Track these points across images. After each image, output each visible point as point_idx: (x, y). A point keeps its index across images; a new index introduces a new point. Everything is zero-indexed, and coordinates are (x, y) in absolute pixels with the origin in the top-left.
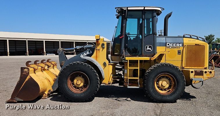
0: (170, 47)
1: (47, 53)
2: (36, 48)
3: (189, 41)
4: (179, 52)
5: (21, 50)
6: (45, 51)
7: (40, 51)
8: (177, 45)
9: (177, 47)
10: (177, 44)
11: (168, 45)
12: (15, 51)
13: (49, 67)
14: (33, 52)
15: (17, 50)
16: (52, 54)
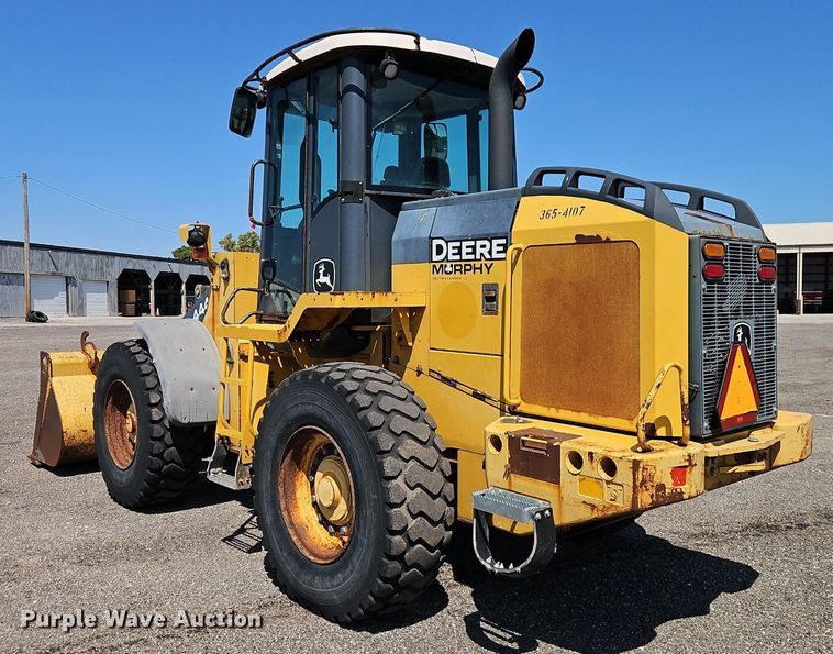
0: (449, 269)
3: (546, 214)
4: (490, 298)
8: (478, 251)
9: (478, 265)
10: (479, 243)
11: (440, 250)
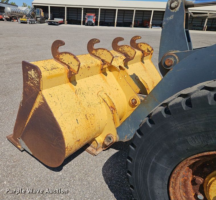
1: (153, 25)
2: (143, 19)
5: (128, 21)
6: (151, 23)
7: (146, 23)
12: (122, 22)
13: (128, 59)
14: (139, 24)
15: (124, 21)
16: (158, 27)
